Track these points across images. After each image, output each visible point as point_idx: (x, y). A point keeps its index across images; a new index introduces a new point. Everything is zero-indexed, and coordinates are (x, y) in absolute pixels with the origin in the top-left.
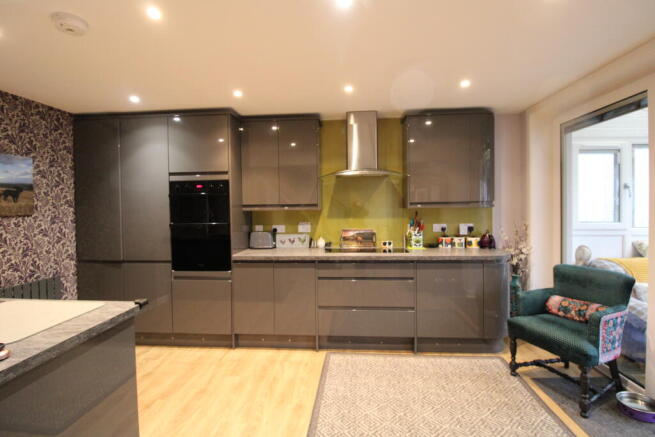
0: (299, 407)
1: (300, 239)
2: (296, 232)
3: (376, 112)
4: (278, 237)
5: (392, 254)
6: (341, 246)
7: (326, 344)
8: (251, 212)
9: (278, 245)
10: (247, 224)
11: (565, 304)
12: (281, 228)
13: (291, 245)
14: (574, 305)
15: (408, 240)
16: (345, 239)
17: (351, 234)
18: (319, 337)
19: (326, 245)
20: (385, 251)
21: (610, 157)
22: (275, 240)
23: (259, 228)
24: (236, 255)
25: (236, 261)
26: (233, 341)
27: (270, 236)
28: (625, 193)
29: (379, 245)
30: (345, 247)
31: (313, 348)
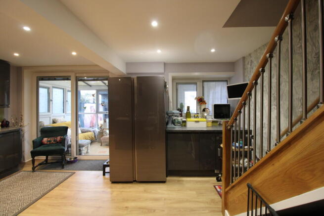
11: (49, 139)
14: (52, 139)
21: (46, 90)
28: (51, 102)
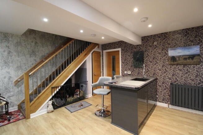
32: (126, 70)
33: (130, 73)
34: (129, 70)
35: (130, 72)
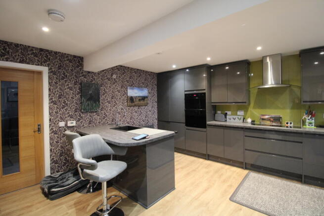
0: (231, 186)
1: (238, 118)
2: (236, 114)
3: (281, 54)
4: (227, 116)
5: (292, 129)
6: (260, 123)
7: (249, 167)
8: (216, 105)
9: (228, 120)
10: (214, 110)
12: (229, 113)
13: (234, 120)
15: (304, 123)
16: (263, 119)
17: (267, 117)
18: (245, 163)
19: (252, 122)
20: (287, 127)
22: (226, 118)
23: (219, 112)
24: (208, 123)
25: (208, 125)
26: (208, 157)
27: (224, 116)
29: (284, 124)
30: (262, 123)
31: (242, 168)
32: (62, 119)
33: (74, 124)
34: (72, 117)
35: (75, 122)
